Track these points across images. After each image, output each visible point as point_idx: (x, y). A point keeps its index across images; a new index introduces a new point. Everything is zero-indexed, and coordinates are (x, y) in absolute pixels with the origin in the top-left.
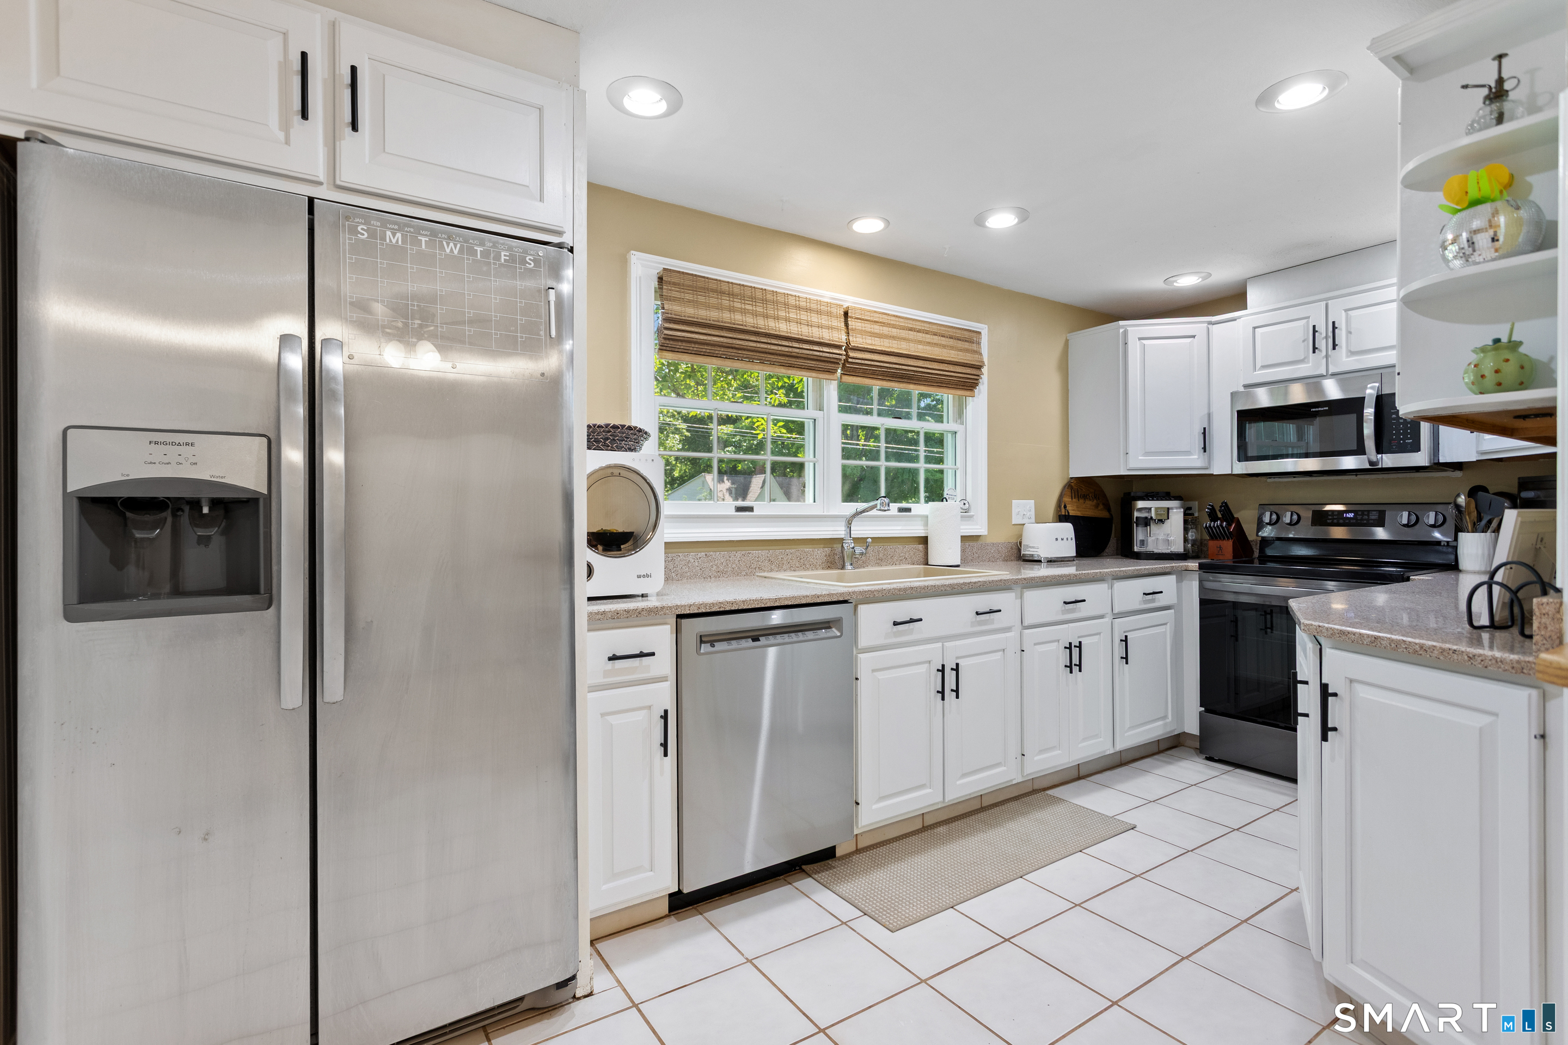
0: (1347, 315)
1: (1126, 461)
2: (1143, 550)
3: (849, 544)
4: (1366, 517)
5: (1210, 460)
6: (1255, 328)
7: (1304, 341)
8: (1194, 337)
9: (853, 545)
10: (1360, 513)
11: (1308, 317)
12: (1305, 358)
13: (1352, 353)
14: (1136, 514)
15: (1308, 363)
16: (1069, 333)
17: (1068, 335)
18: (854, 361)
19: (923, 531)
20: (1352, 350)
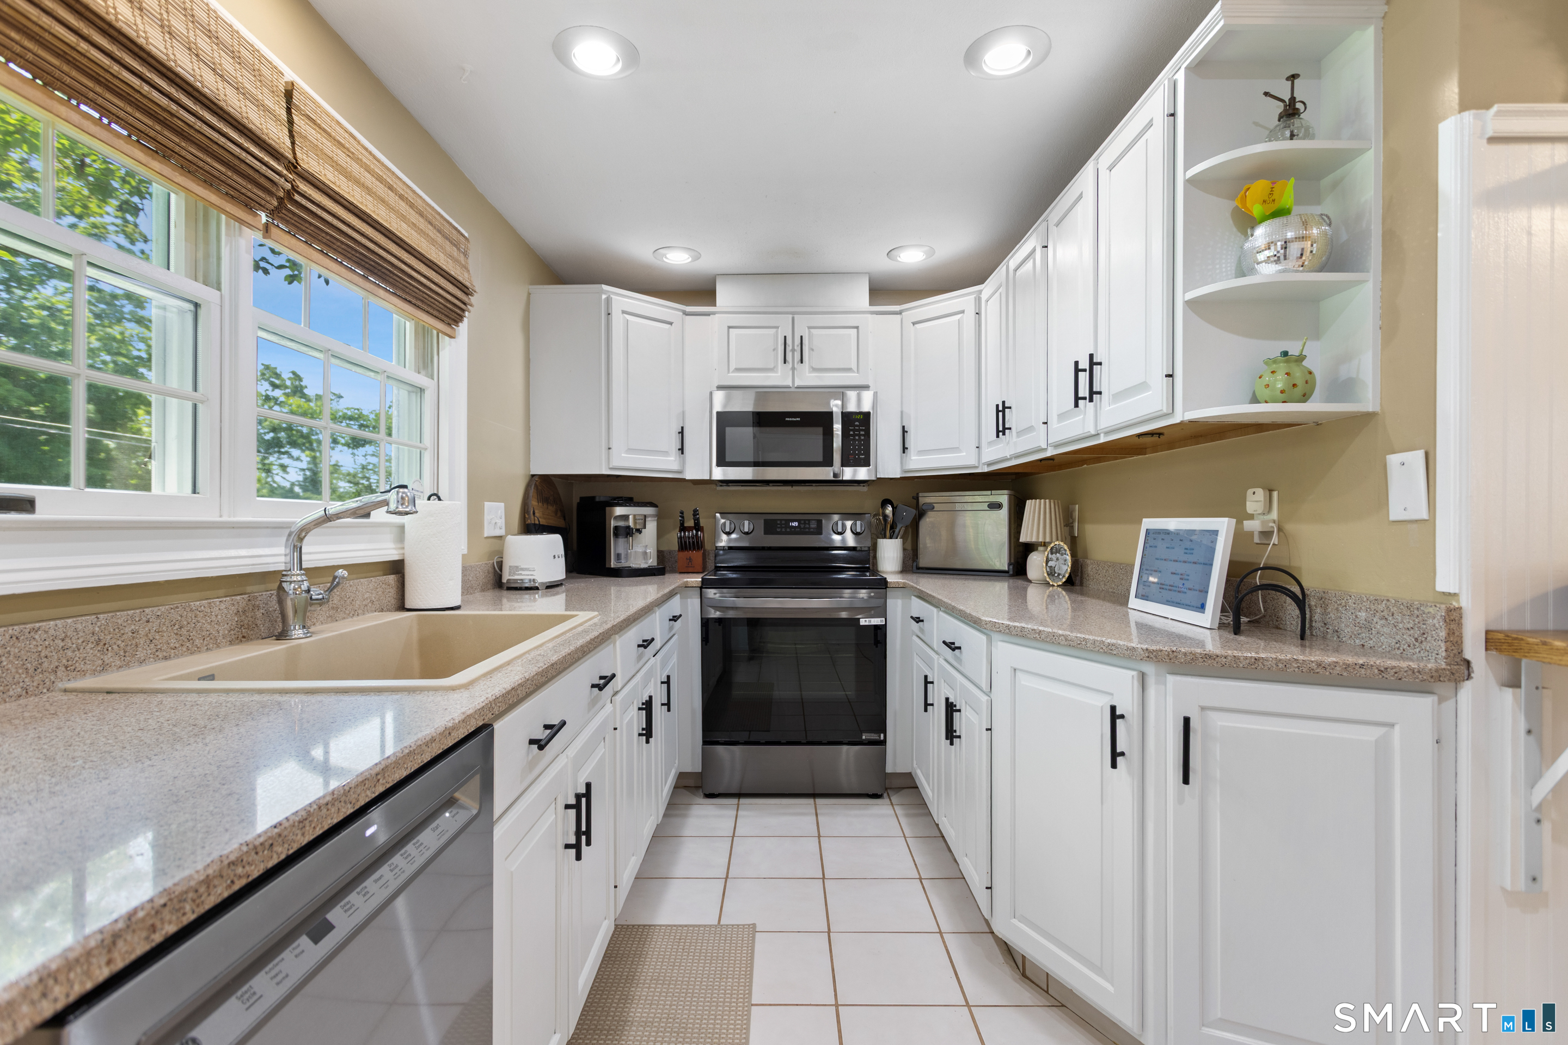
0: (809, 332)
1: (609, 458)
2: (619, 565)
3: (296, 584)
4: (807, 526)
5: (683, 463)
6: (729, 327)
7: (774, 350)
8: (671, 324)
9: (305, 586)
10: (802, 522)
11: (777, 327)
12: (774, 367)
13: (814, 370)
14: (613, 523)
15: (777, 372)
16: (531, 284)
17: (530, 287)
19: (395, 552)
20: (814, 367)
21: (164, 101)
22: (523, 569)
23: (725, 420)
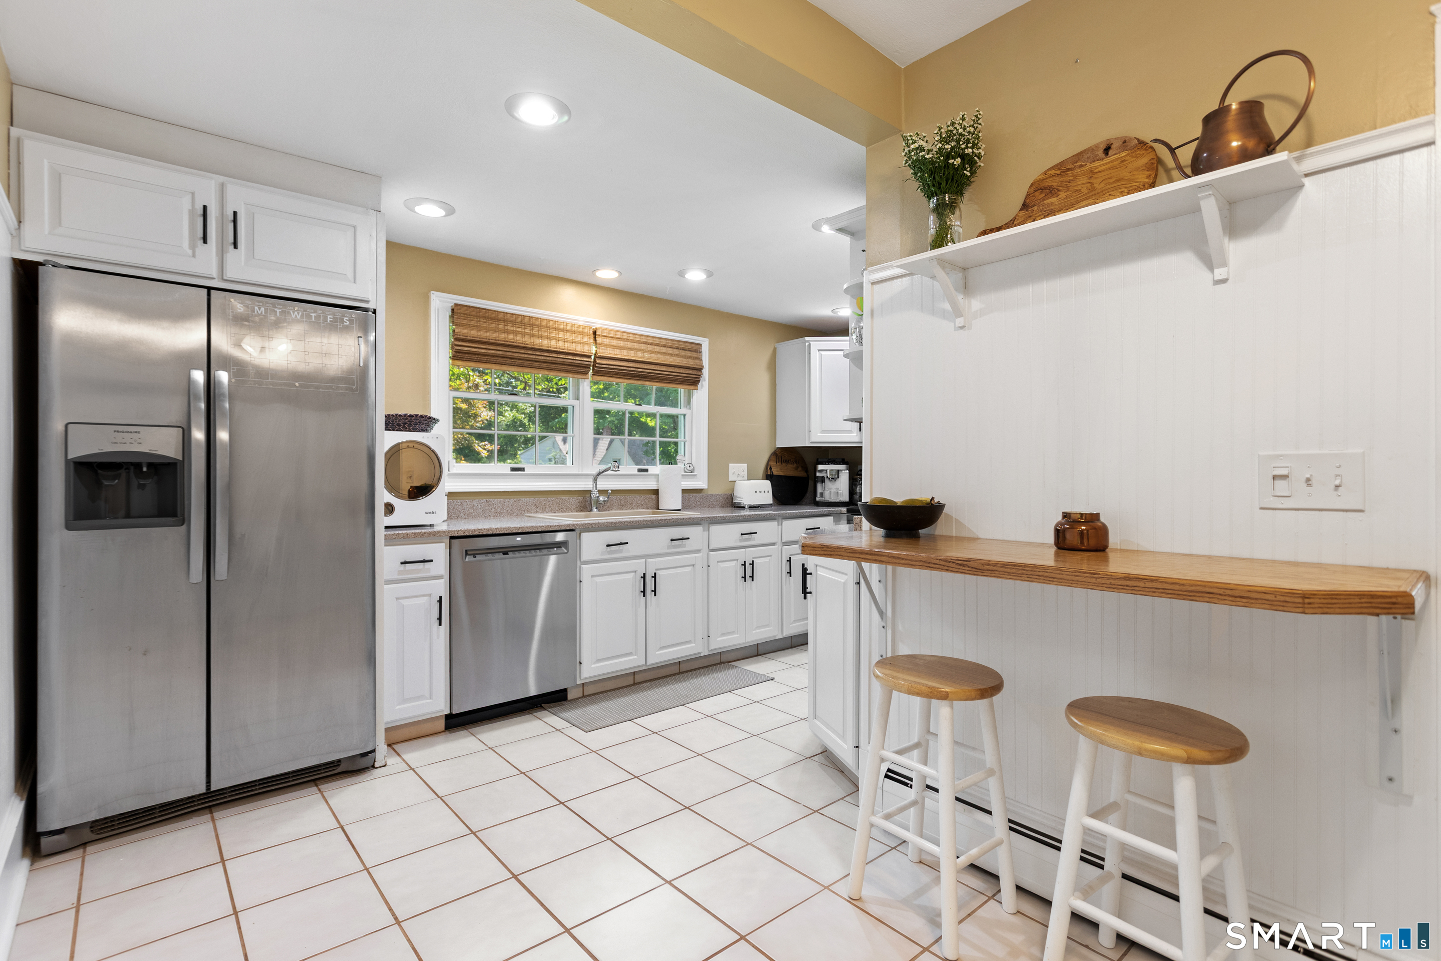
1: (809, 437)
2: (822, 499)
3: (595, 494)
9: (598, 495)
14: (818, 474)
17: (776, 344)
18: (600, 366)
19: (656, 486)
21: (548, 358)
22: (743, 498)
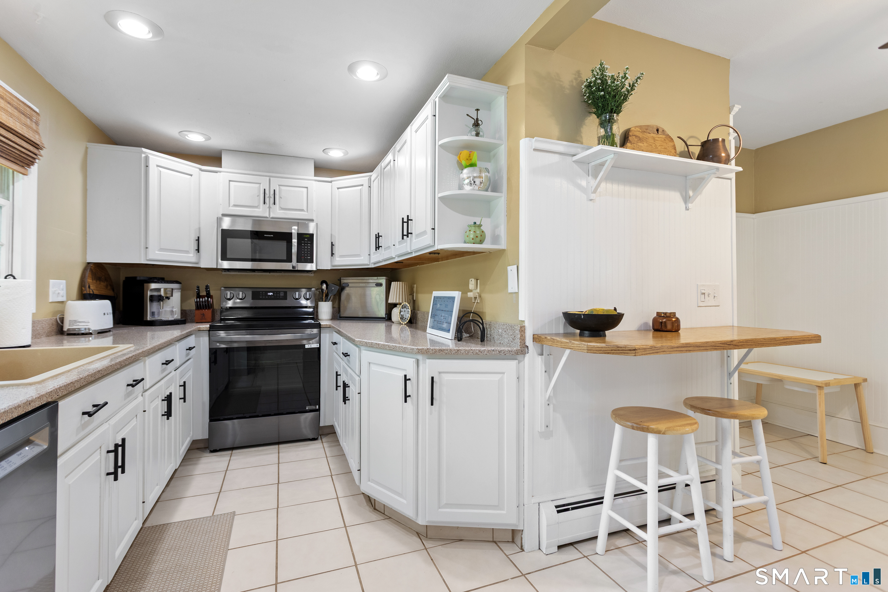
0: (279, 188)
1: (146, 254)
2: (153, 319)
4: (278, 295)
5: (199, 258)
6: (230, 181)
7: (258, 196)
8: (191, 175)
10: (275, 293)
11: (260, 184)
12: (258, 206)
13: (282, 209)
14: (149, 293)
15: (259, 209)
16: (88, 142)
17: (88, 144)
20: (282, 207)
22: (80, 322)
23: (226, 235)
